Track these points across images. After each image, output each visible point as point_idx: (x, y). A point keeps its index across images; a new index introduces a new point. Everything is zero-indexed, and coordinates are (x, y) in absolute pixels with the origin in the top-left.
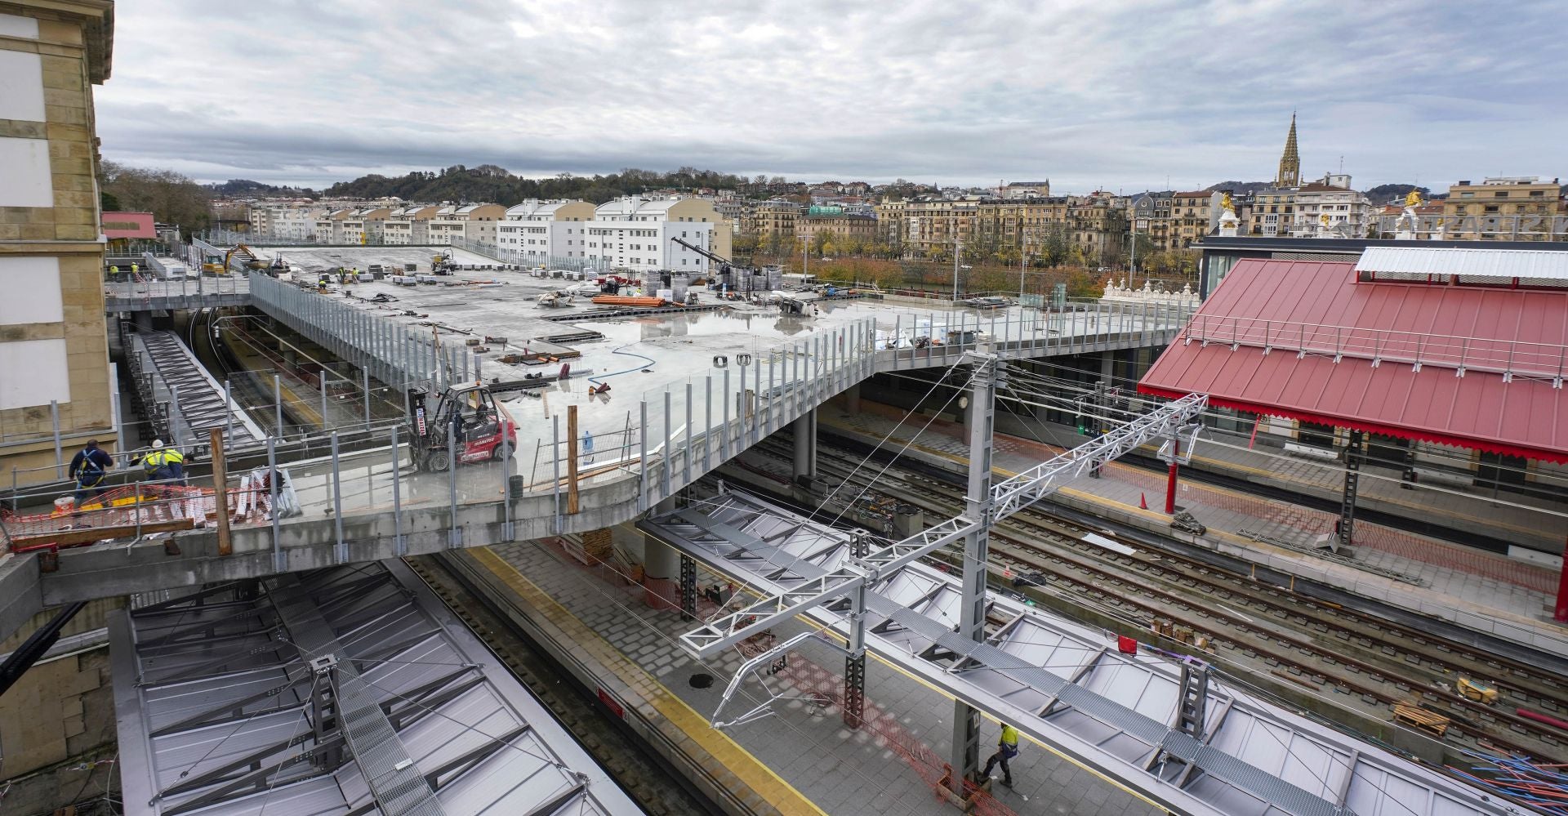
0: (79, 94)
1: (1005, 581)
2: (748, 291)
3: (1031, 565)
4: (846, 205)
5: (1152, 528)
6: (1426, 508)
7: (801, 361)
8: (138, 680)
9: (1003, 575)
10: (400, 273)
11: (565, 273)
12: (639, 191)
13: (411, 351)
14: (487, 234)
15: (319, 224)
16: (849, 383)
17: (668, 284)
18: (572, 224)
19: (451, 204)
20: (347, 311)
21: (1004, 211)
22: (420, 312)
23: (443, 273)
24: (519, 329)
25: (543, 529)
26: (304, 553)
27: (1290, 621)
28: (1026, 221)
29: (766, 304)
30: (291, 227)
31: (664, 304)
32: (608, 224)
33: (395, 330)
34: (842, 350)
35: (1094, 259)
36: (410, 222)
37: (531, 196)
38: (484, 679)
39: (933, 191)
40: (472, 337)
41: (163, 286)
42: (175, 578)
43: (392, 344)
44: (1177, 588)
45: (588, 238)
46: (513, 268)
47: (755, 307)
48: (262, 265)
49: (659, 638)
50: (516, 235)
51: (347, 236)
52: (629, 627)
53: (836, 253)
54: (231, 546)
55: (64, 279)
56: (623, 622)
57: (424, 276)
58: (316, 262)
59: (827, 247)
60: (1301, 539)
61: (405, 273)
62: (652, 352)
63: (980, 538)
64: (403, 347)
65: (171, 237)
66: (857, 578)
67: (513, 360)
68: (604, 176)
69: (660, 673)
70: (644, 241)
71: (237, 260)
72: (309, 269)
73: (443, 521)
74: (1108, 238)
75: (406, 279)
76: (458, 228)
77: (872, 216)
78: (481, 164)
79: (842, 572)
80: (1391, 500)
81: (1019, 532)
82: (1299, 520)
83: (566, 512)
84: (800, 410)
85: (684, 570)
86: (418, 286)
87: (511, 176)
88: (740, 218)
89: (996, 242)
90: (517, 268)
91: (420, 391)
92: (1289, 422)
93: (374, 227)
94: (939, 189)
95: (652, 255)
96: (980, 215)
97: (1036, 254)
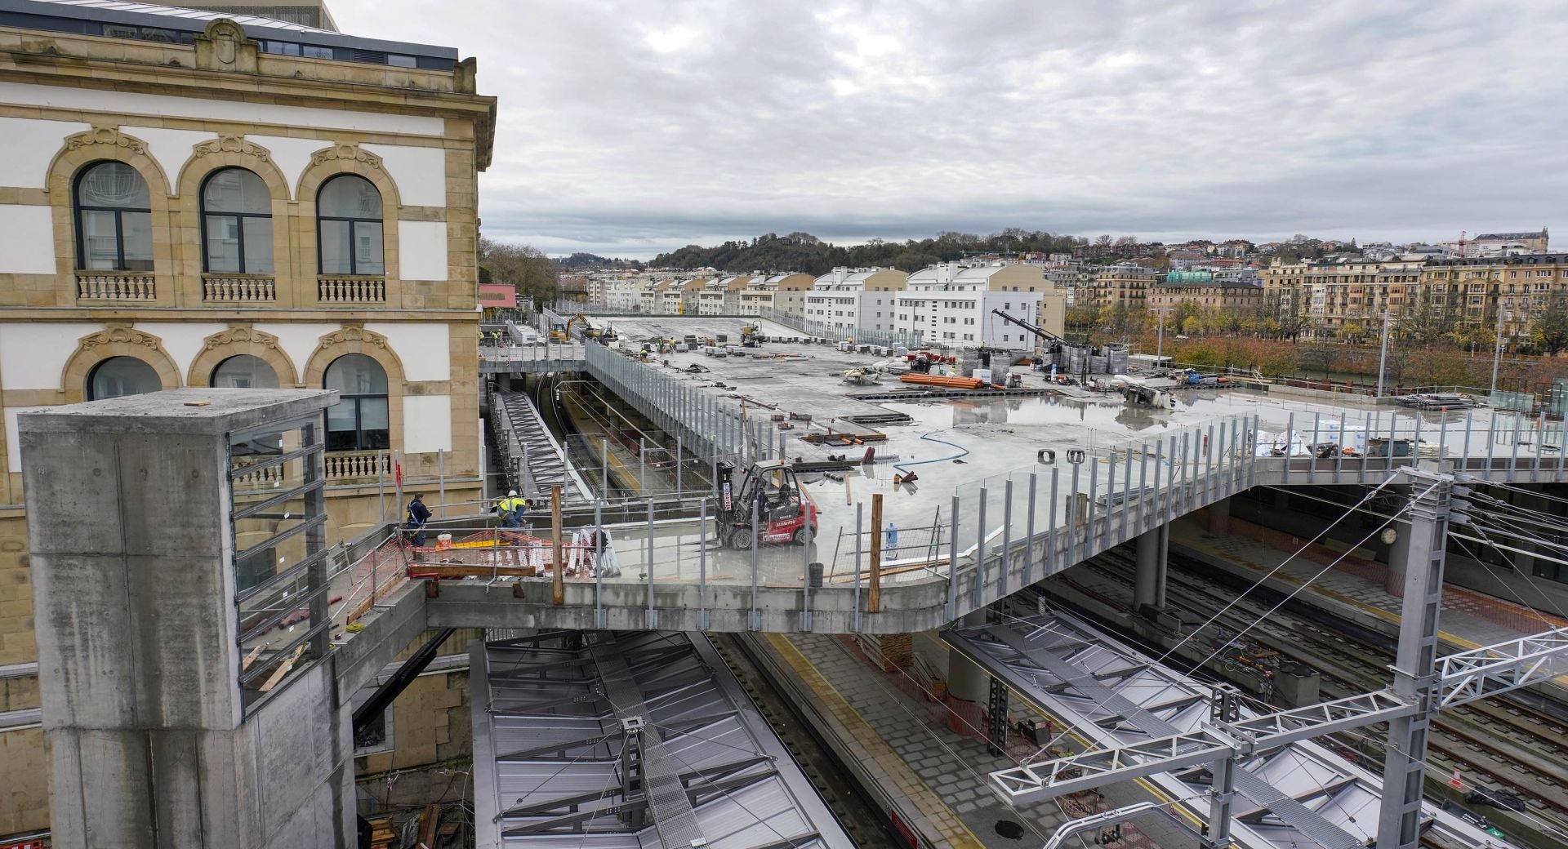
0: (469, 181)
1: (1453, 793)
2: (1084, 374)
3: (1497, 779)
4: (1218, 269)
7: (1151, 464)
8: (489, 706)
9: (1450, 784)
10: (712, 344)
11: (873, 347)
12: (957, 257)
13: (720, 424)
14: (795, 305)
15: (643, 295)
16: (1216, 495)
17: (986, 364)
18: (881, 295)
19: (761, 274)
20: (665, 380)
21: (1465, 275)
22: (729, 385)
23: (751, 345)
24: (823, 406)
25: (842, 625)
26: (620, 613)
28: (1504, 288)
29: (1105, 391)
30: (620, 298)
31: (981, 385)
32: (921, 294)
33: (706, 402)
34: (1208, 452)
36: (722, 293)
37: (840, 264)
38: (776, 773)
39: (1350, 249)
40: (777, 412)
41: (519, 351)
42: (519, 619)
43: (703, 415)
45: (899, 310)
46: (819, 341)
47: (1092, 394)
48: (596, 333)
49: (961, 768)
50: (823, 306)
51: (667, 306)
52: (928, 749)
53: (1202, 330)
54: (562, 598)
55: (452, 343)
56: (921, 742)
57: (735, 348)
58: (641, 331)
59: (1189, 322)
61: (717, 344)
62: (966, 440)
63: (1414, 726)
64: (713, 419)
65: (527, 306)
66: (1222, 747)
67: (816, 439)
68: (918, 241)
69: (961, 809)
70: (960, 314)
71: (576, 329)
72: (633, 338)
73: (744, 601)
75: (717, 350)
76: (767, 298)
77: (1255, 283)
78: (791, 232)
79: (1201, 736)
81: (1478, 728)
83: (866, 610)
84: (1147, 524)
85: (994, 696)
86: (728, 357)
87: (821, 243)
88: (1076, 287)
89: (1451, 317)
90: (823, 341)
91: (728, 465)
93: (691, 297)
94: (1359, 246)
95: (969, 329)
96: (1424, 279)
97: (1520, 334)
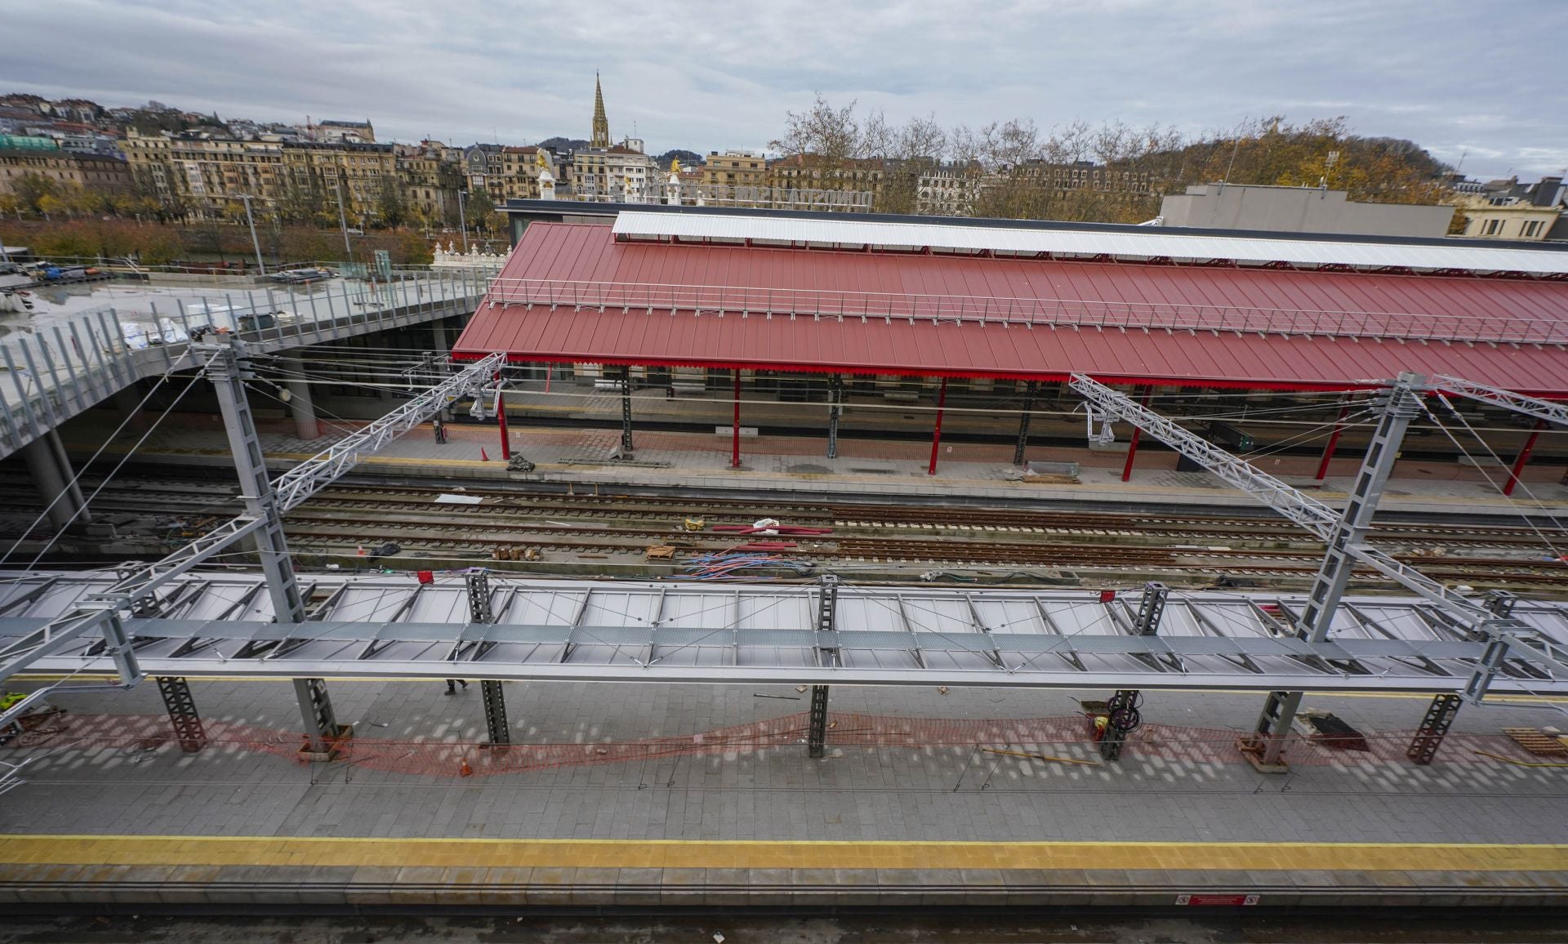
1: (360, 561)
3: (386, 539)
4: (62, 135)
5: (494, 476)
6: (679, 412)
9: (356, 556)
21: (318, 158)
27: (595, 517)
28: (349, 172)
35: (436, 219)
39: (214, 124)
44: (516, 518)
60: (601, 455)
74: (447, 196)
77: (117, 156)
80: (660, 411)
81: (372, 512)
82: (601, 440)
89: (317, 198)
92: (596, 366)
94: (223, 121)
96: (287, 161)
97: (371, 213)
